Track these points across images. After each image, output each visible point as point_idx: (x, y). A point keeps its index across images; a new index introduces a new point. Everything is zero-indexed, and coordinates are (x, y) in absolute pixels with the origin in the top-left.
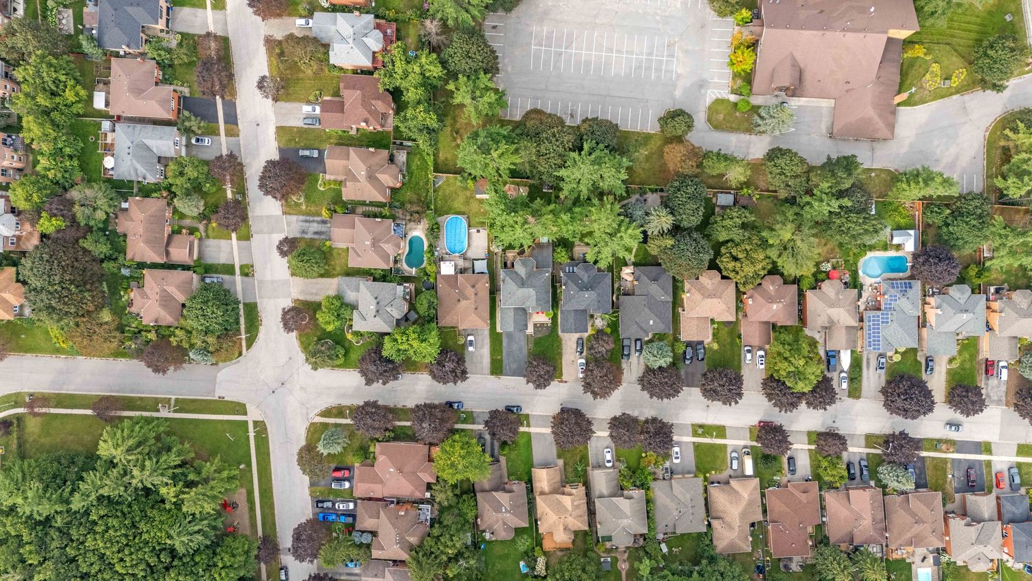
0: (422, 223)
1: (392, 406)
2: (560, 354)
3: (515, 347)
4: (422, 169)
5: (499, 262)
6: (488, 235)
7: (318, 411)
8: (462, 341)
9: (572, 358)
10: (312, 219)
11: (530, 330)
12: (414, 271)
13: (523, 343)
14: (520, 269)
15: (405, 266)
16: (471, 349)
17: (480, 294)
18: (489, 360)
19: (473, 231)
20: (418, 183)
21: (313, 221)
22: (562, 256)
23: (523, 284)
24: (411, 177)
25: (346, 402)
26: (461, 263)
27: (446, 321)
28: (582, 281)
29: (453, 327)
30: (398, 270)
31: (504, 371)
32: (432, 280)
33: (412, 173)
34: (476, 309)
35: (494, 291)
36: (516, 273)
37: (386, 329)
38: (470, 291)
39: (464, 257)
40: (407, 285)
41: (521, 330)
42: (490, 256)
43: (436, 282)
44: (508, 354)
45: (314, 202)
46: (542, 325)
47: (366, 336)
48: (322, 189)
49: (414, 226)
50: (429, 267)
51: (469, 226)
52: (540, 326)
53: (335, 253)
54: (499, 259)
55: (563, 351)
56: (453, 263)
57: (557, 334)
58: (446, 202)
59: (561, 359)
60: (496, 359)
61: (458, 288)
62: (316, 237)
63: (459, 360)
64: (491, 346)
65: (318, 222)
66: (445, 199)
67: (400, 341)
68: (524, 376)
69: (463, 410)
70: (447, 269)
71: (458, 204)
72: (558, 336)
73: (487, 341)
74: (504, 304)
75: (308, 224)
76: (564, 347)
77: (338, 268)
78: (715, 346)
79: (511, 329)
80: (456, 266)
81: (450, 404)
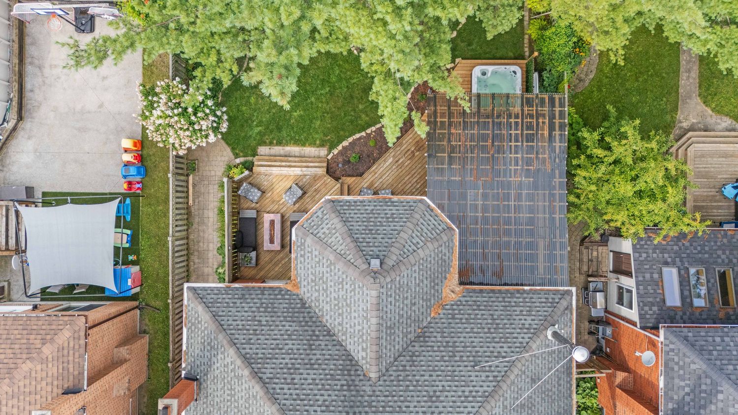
19: (48, 13)
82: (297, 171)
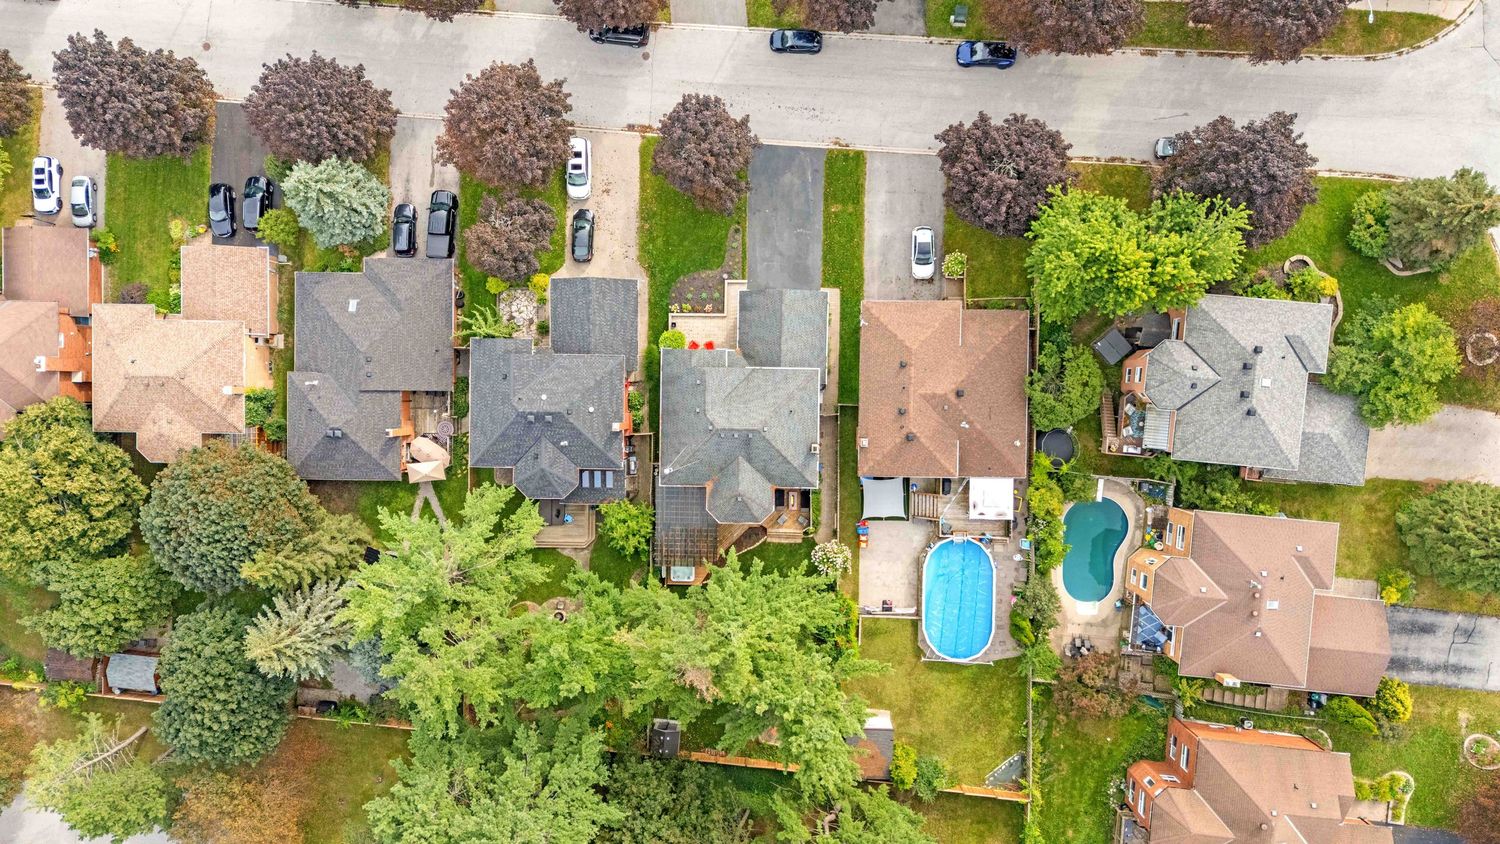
0: (1067, 641)
1: (1192, 55)
2: (645, 215)
3: (785, 241)
4: (1061, 812)
5: (825, 508)
6: (855, 597)
7: (1449, 38)
8: (955, 262)
9: (608, 203)
10: (1440, 677)
11: (733, 292)
12: (1101, 490)
13: (757, 252)
14: (754, 489)
15: (1128, 505)
16: (925, 237)
17: (889, 414)
18: (867, 200)
19: (903, 609)
20: (1077, 770)
21: (1434, 669)
22: (626, 522)
23: (747, 442)
24: (1097, 792)
25: (1346, 67)
26: (946, 509)
27: (1003, 329)
28: (556, 444)
29: (978, 306)
30: (1155, 495)
31: (821, 165)
32: (1045, 461)
33: (1094, 803)
34: (903, 366)
35: (844, 418)
36: (770, 478)
37: (1217, 307)
38: (922, 423)
39: (936, 531)
40: (1129, 449)
41: (762, 291)
42: (853, 527)
43: (1030, 457)
44: (806, 218)
45: (1428, 733)
46: (697, 309)
47: (1272, 284)
48: (1403, 776)
49: (1093, 632)
50: (1054, 504)
51: (915, 625)
52: (704, 302)
53: (1367, 563)
54: (824, 517)
55: (635, 224)
56: (973, 514)
57: (652, 276)
58: (986, 705)
59: (643, 200)
60: (844, 202)
61: (961, 433)
62: (1427, 618)
63: (967, 198)
64: (860, 245)
65: (1418, 664)
66: (990, 717)
67: (1184, 260)
68: (757, 146)
69: (958, 41)
70: (994, 497)
71: (949, 696)
72: (651, 271)
73: (871, 262)
74: (810, 378)
75: (1453, 660)
76: (633, 237)
77: (1357, 510)
78: (177, 228)
79: (790, 295)
80: (965, 502)
81: (1002, 56)
82: (781, 530)
